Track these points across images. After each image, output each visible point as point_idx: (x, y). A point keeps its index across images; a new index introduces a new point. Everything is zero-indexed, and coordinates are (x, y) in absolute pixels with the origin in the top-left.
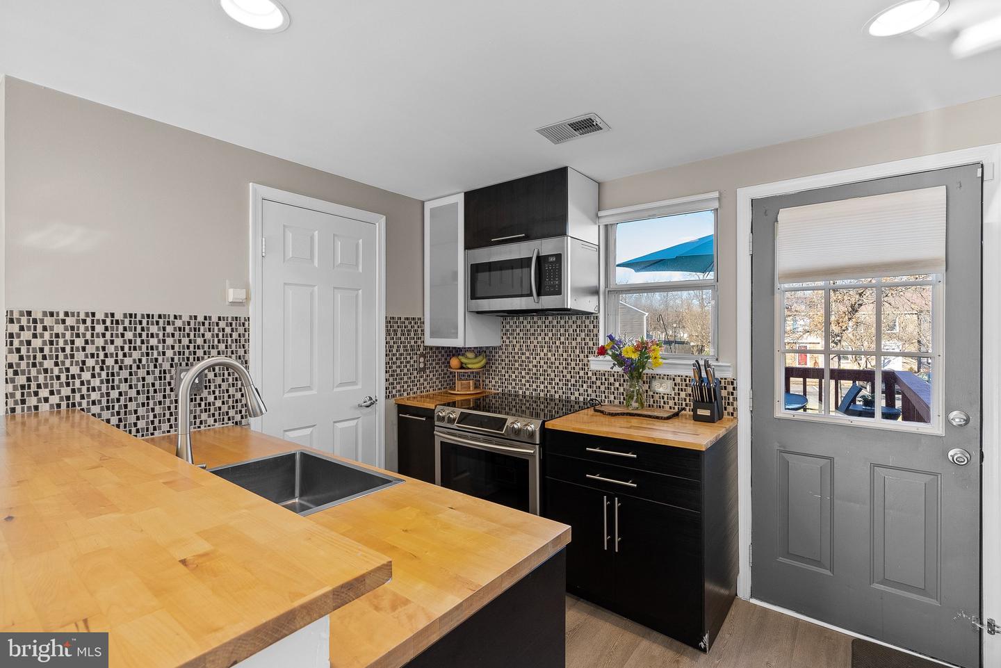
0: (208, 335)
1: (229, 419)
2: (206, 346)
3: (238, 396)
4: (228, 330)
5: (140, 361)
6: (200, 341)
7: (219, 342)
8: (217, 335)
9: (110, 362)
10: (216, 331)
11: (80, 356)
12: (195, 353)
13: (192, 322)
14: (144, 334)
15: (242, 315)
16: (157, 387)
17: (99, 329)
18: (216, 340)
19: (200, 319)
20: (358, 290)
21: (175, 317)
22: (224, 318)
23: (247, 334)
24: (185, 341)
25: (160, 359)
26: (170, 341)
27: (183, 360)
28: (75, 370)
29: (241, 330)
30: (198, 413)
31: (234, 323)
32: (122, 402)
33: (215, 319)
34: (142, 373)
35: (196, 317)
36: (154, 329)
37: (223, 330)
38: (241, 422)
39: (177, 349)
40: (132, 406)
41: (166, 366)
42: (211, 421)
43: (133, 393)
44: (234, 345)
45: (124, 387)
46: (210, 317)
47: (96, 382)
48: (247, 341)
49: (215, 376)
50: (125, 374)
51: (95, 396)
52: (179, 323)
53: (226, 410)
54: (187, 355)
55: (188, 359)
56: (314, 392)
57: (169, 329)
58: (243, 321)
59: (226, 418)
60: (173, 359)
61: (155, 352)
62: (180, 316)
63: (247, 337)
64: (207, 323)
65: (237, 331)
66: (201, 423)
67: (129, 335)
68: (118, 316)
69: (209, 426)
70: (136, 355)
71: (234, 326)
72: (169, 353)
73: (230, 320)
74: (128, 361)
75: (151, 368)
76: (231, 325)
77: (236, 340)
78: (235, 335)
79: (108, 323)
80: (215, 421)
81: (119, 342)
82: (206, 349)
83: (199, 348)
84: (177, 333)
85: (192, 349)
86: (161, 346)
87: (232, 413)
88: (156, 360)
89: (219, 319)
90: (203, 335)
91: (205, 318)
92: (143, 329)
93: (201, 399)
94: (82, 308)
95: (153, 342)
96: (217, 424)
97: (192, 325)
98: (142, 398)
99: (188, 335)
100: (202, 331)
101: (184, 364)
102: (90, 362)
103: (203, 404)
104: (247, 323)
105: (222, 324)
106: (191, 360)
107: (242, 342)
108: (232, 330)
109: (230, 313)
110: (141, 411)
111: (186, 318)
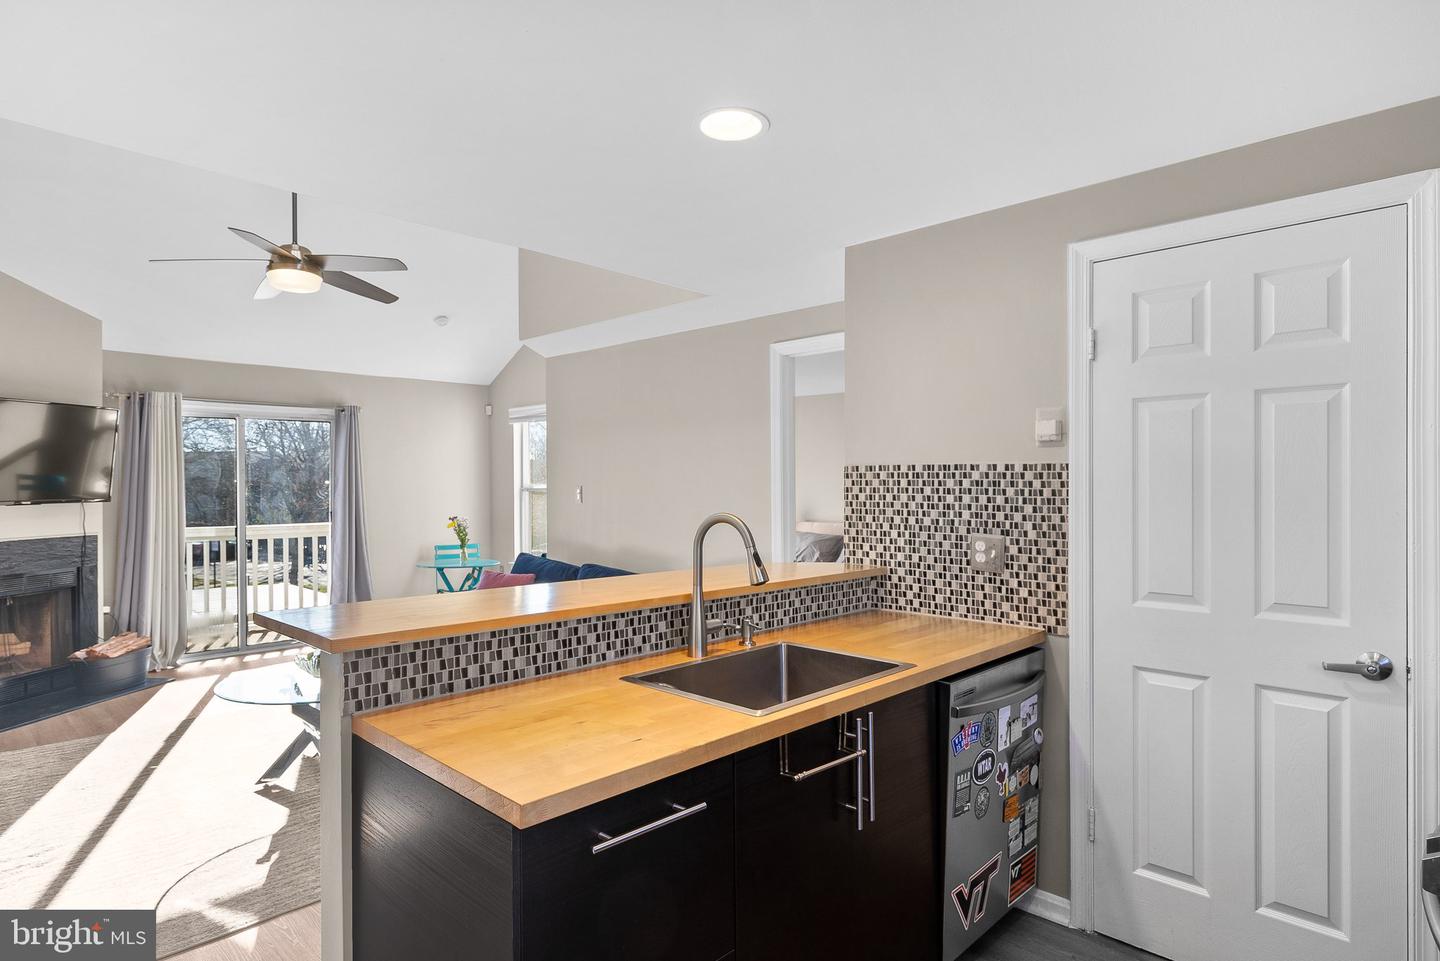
0: (1010, 492)
1: (1039, 620)
2: (1008, 506)
3: (1051, 587)
4: (1037, 484)
5: (937, 521)
6: (1000, 500)
7: (1025, 502)
8: (1022, 492)
9: (912, 520)
10: (1021, 486)
11: (889, 512)
12: (994, 516)
13: (991, 473)
14: (941, 489)
15: (1057, 461)
16: (953, 556)
17: (904, 483)
18: (1020, 499)
19: (1001, 469)
20: (1343, 385)
21: (972, 468)
22: (1031, 466)
23: (1064, 490)
24: (983, 499)
25: (957, 520)
26: (966, 499)
27: (981, 525)
28: (886, 527)
29: (1056, 484)
30: (998, 601)
31: (1045, 473)
32: (922, 569)
33: (1018, 469)
34: (939, 537)
35: (995, 467)
36: (950, 483)
37: (1031, 484)
38: (1056, 629)
39: (973, 510)
40: (930, 575)
41: (963, 531)
42: (1014, 616)
43: (930, 560)
44: (1045, 507)
45: (923, 551)
46: (1013, 466)
47: (901, 542)
48: (1065, 501)
49: (1020, 551)
50: (924, 536)
51: (900, 557)
52: (976, 476)
53: (1034, 604)
54: (985, 518)
55: (986, 523)
56: (1205, 610)
57: (966, 483)
58: (1058, 470)
59: (1034, 616)
60: (969, 523)
61: (952, 512)
62: (978, 466)
63: (1064, 495)
64: (1008, 473)
65: (1050, 486)
66: (1002, 615)
67: (928, 490)
68: (919, 469)
69: (1012, 622)
70: (934, 514)
71: (1045, 479)
72: (966, 515)
73: (1039, 470)
74: (927, 521)
75: (948, 532)
76: (1041, 477)
77: (1049, 500)
78: (1047, 493)
79: (910, 477)
80: (1020, 617)
81: (919, 498)
82: (1008, 511)
83: (999, 510)
84: (974, 488)
85: (990, 510)
86: (957, 504)
87: (1042, 611)
88: (953, 521)
89: (1025, 467)
90: (1004, 492)
91: (1007, 467)
92: (940, 484)
93: (1002, 582)
94: (891, 462)
95: (950, 499)
96: (1022, 623)
97: (991, 478)
98: (939, 567)
99: (987, 491)
100: (1002, 486)
101: (981, 530)
102: (897, 520)
103: (1004, 588)
104: (1064, 473)
105: (1029, 475)
106: (990, 525)
107: (1058, 504)
108: (1043, 485)
109: (1040, 458)
110: (939, 583)
111: (983, 469)
